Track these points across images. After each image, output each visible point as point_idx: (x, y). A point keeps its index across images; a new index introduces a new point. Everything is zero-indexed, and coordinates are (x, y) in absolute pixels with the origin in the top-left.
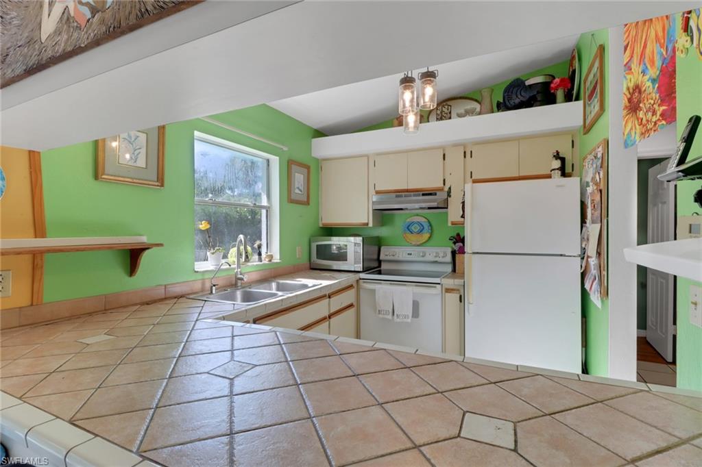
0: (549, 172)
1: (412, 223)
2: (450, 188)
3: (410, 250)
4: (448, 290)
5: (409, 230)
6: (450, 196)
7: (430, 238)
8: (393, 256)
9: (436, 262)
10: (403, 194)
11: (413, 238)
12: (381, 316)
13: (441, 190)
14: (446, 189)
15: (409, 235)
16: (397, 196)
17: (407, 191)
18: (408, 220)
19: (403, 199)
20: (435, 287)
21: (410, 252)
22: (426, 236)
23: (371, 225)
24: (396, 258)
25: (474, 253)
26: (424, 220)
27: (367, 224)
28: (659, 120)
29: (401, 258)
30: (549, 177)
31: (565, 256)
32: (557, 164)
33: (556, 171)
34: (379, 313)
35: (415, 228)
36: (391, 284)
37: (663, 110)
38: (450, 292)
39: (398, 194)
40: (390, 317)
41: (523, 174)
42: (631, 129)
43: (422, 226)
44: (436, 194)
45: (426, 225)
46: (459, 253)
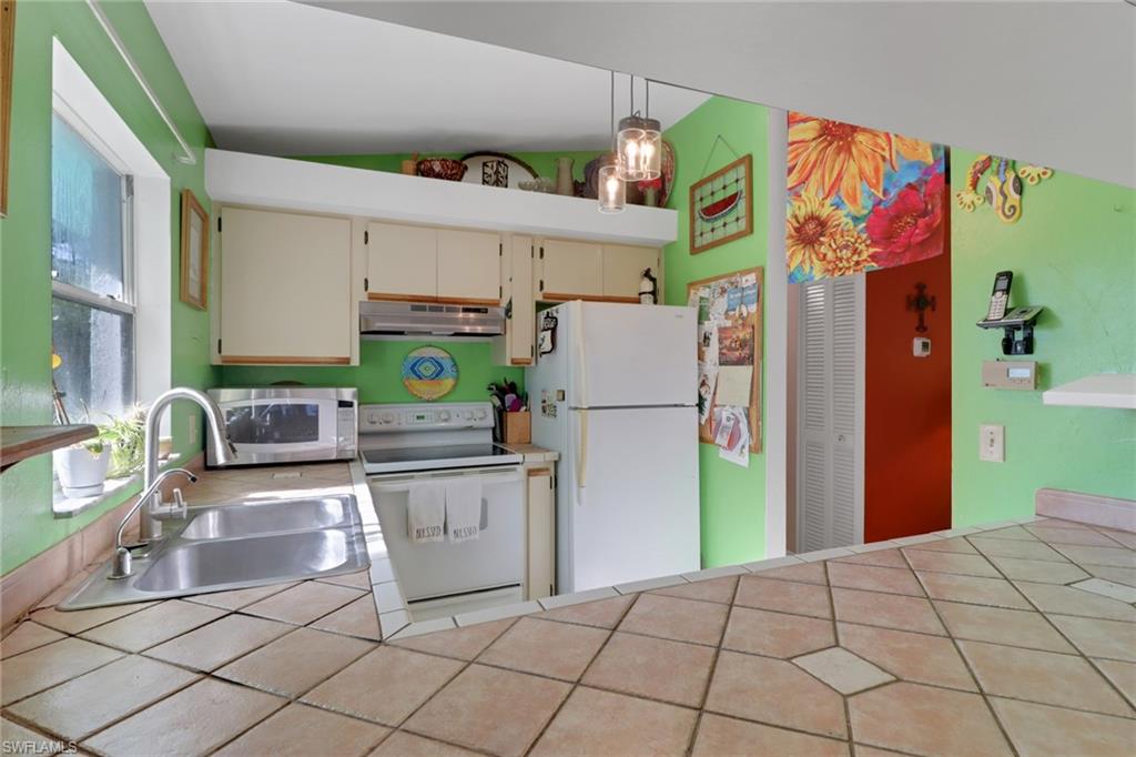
0: (637, 296)
1: (421, 360)
2: (510, 302)
3: (421, 408)
4: (531, 473)
5: (415, 373)
6: (510, 317)
7: (455, 386)
8: (388, 422)
9: (470, 428)
10: (428, 304)
11: (421, 388)
12: (424, 540)
13: (496, 304)
14: (504, 304)
15: (415, 383)
16: (414, 308)
17: (436, 300)
18: (414, 354)
19: (427, 314)
20: (514, 470)
21: (421, 414)
22: (448, 383)
23: (355, 362)
24: (393, 426)
25: (590, 408)
26: (445, 354)
27: (347, 361)
28: (866, 260)
29: (404, 426)
30: (638, 301)
31: (683, 406)
32: (647, 286)
33: (648, 295)
34: (419, 536)
35: (427, 369)
36: (434, 475)
37: (876, 252)
38: (535, 475)
39: (417, 304)
40: (441, 538)
41: (608, 294)
42: (803, 262)
43: (440, 365)
44: (486, 311)
45: (447, 364)
46: (511, 411)
